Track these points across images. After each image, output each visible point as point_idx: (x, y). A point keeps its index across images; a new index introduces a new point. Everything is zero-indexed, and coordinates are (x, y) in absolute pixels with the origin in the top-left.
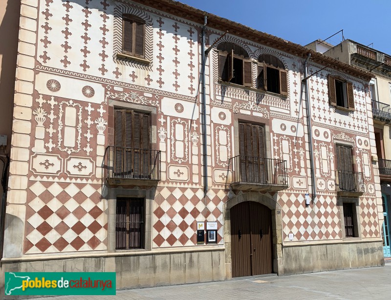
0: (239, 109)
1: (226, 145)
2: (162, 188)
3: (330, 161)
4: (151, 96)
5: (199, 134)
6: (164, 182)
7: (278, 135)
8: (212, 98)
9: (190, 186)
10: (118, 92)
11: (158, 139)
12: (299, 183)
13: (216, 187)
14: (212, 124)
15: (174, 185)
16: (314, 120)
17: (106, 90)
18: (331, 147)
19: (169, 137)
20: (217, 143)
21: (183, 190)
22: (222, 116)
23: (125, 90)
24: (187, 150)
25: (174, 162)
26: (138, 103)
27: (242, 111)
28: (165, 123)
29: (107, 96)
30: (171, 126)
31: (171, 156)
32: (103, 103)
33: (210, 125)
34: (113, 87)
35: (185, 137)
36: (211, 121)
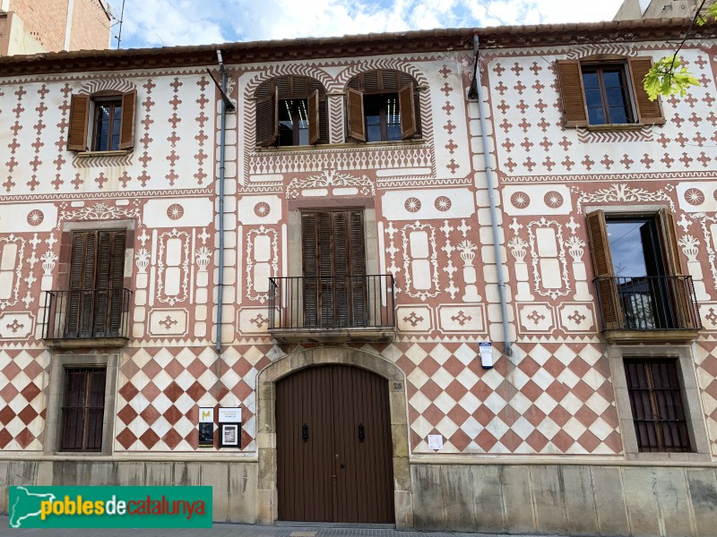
0: (300, 190)
1: (270, 262)
2: (136, 350)
3: (570, 260)
4: (126, 203)
5: (212, 249)
6: (140, 340)
7: (399, 224)
8: (242, 181)
9: (189, 343)
10: (77, 209)
11: (135, 270)
12: (461, 319)
13: (243, 342)
14: (240, 228)
15: (159, 344)
16: (509, 174)
17: (60, 210)
18: (573, 225)
19: (153, 263)
20: (248, 260)
21: (175, 351)
22: (263, 209)
23: (88, 204)
24: (185, 280)
25: (160, 305)
26: (105, 219)
27: (306, 193)
28: (149, 242)
29: (61, 218)
30: (159, 244)
31: (156, 294)
32: (54, 230)
33: (236, 231)
34: (69, 203)
35: (183, 259)
36: (239, 223)
